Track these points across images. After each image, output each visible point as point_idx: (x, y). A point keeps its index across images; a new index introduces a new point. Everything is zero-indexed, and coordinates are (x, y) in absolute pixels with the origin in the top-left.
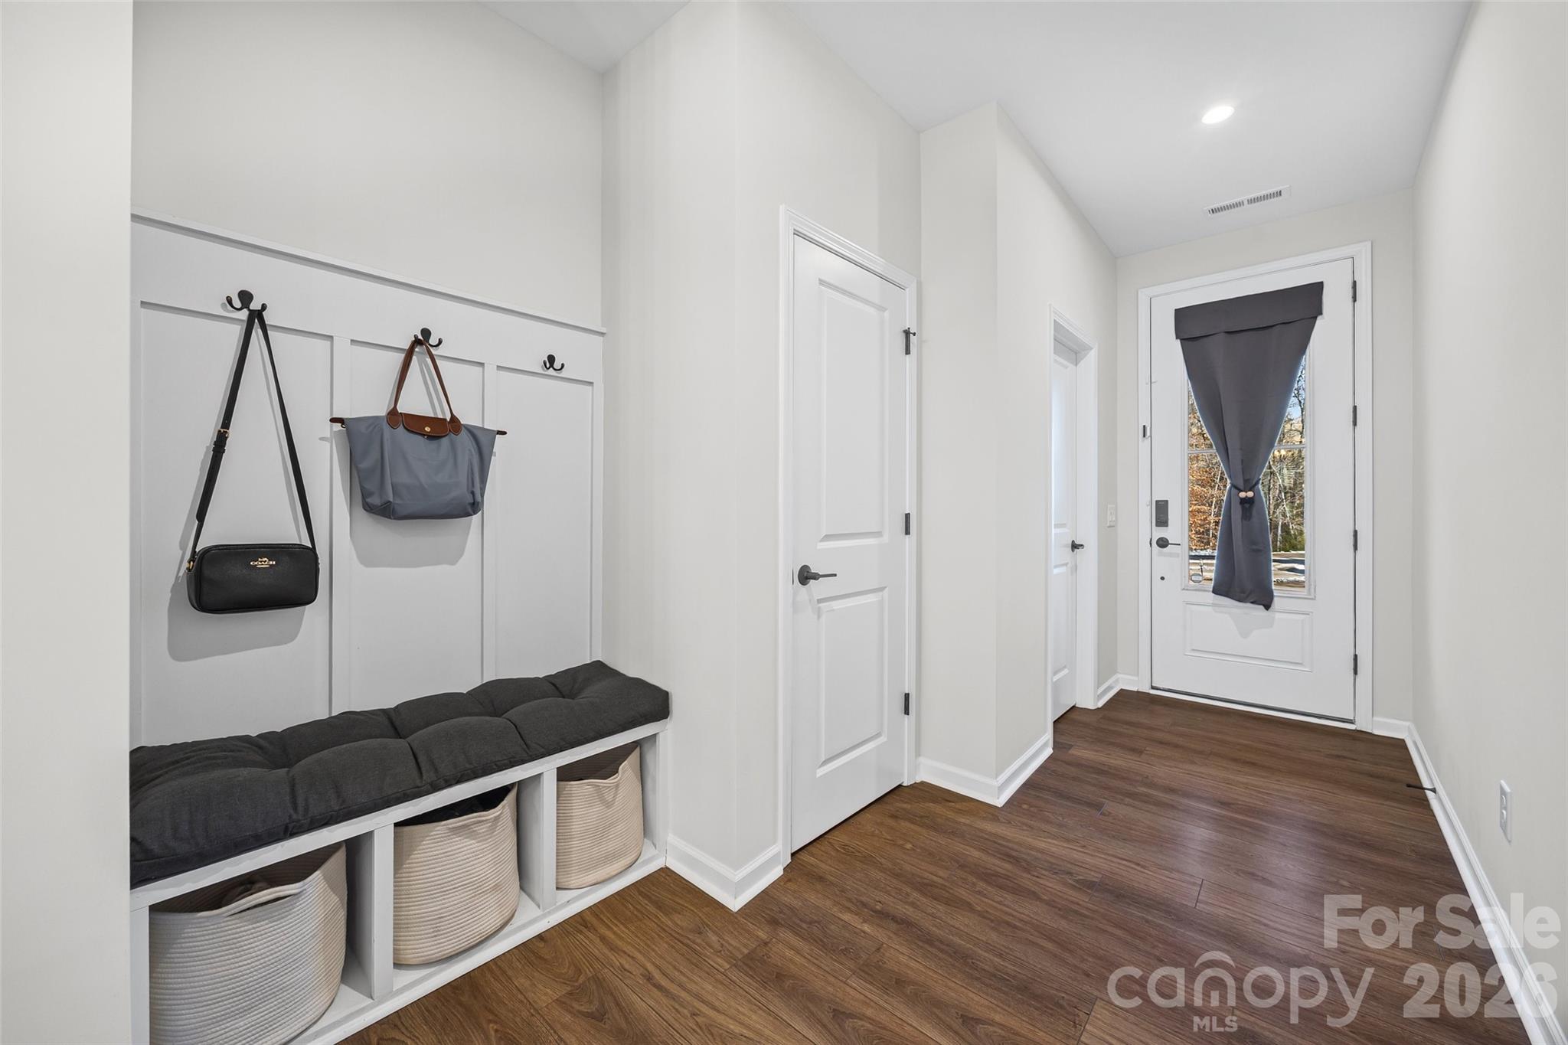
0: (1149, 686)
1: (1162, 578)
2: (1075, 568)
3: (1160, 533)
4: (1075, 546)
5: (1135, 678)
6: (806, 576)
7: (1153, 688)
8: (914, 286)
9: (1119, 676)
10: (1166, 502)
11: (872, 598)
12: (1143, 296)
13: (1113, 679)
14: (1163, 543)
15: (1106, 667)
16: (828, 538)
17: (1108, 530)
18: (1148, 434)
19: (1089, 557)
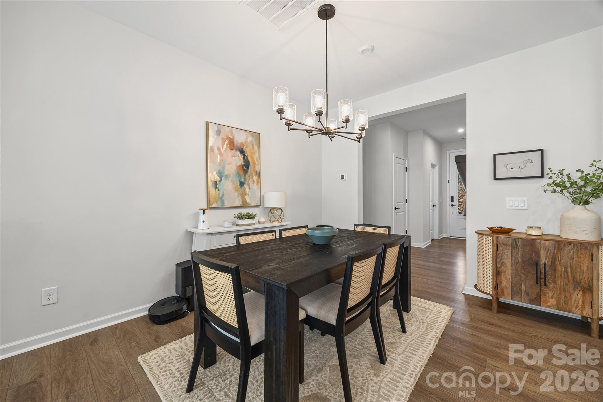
0: (449, 236)
1: (452, 213)
2: (434, 211)
3: (452, 203)
4: (434, 206)
5: (446, 235)
6: (396, 208)
7: (450, 237)
8: (407, 160)
9: (443, 234)
10: (453, 197)
11: (402, 213)
12: (448, 152)
13: (442, 235)
14: (452, 205)
15: (440, 232)
16: (398, 203)
17: (441, 203)
18: (449, 182)
19: (437, 208)
